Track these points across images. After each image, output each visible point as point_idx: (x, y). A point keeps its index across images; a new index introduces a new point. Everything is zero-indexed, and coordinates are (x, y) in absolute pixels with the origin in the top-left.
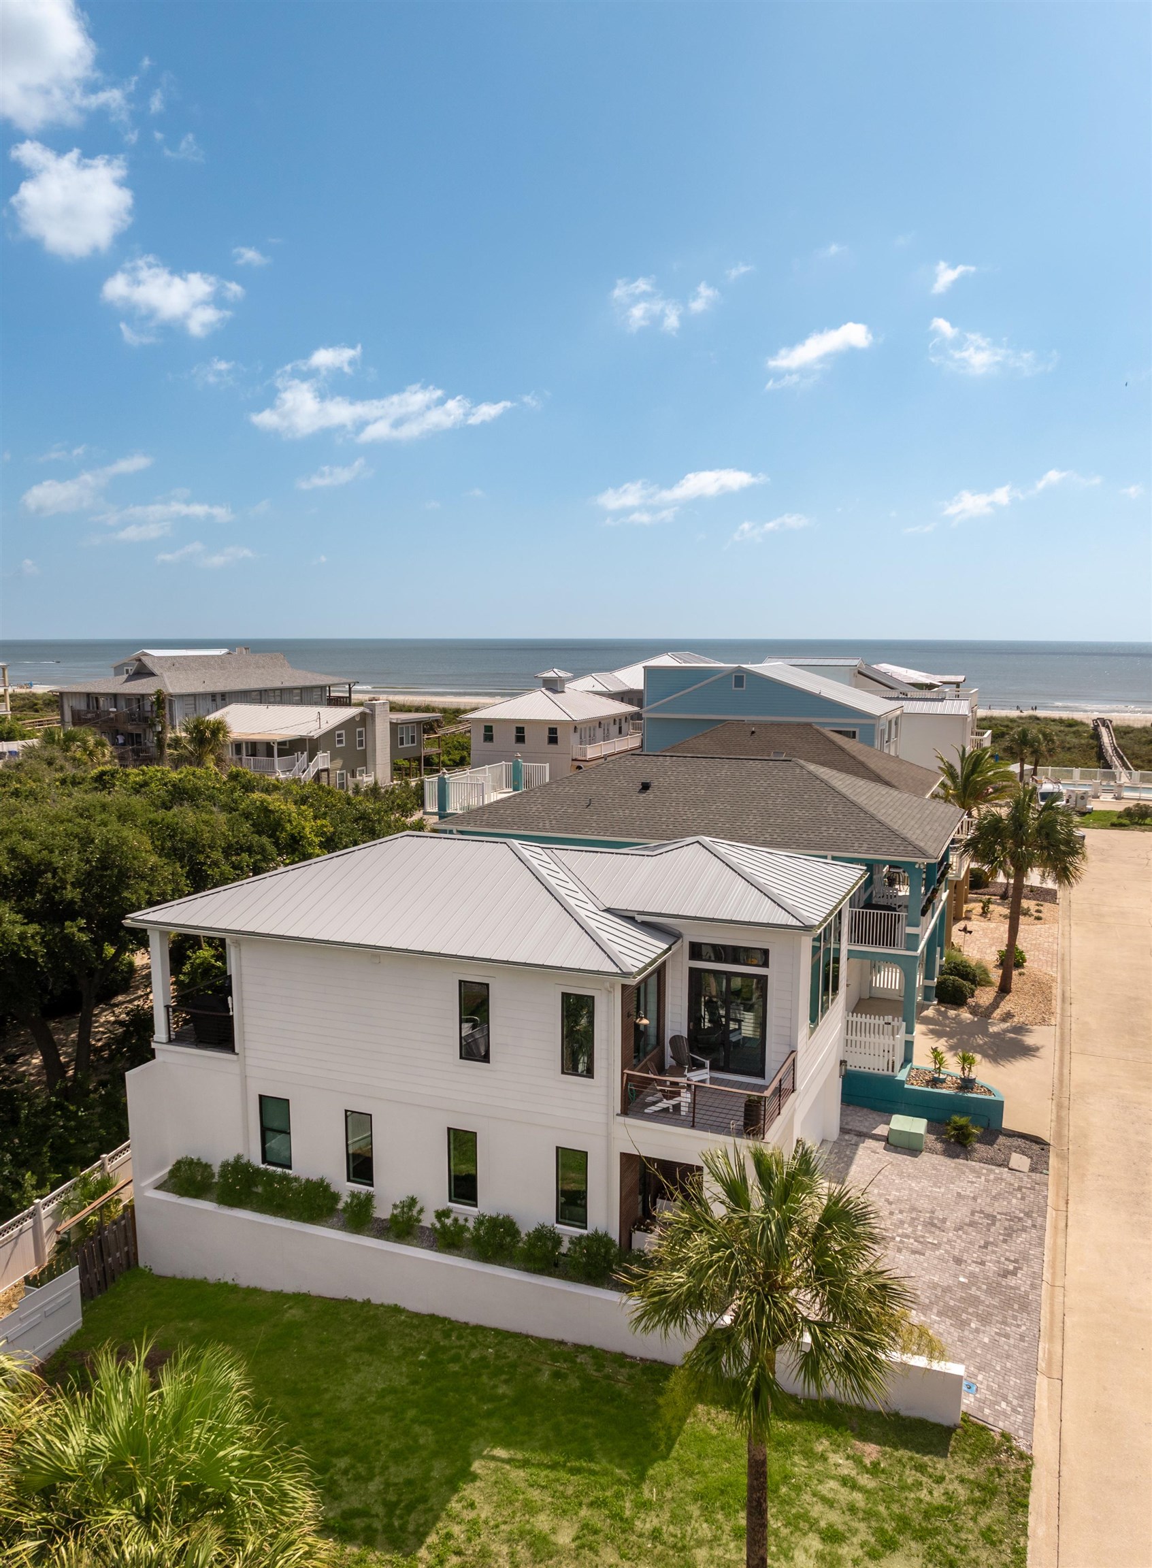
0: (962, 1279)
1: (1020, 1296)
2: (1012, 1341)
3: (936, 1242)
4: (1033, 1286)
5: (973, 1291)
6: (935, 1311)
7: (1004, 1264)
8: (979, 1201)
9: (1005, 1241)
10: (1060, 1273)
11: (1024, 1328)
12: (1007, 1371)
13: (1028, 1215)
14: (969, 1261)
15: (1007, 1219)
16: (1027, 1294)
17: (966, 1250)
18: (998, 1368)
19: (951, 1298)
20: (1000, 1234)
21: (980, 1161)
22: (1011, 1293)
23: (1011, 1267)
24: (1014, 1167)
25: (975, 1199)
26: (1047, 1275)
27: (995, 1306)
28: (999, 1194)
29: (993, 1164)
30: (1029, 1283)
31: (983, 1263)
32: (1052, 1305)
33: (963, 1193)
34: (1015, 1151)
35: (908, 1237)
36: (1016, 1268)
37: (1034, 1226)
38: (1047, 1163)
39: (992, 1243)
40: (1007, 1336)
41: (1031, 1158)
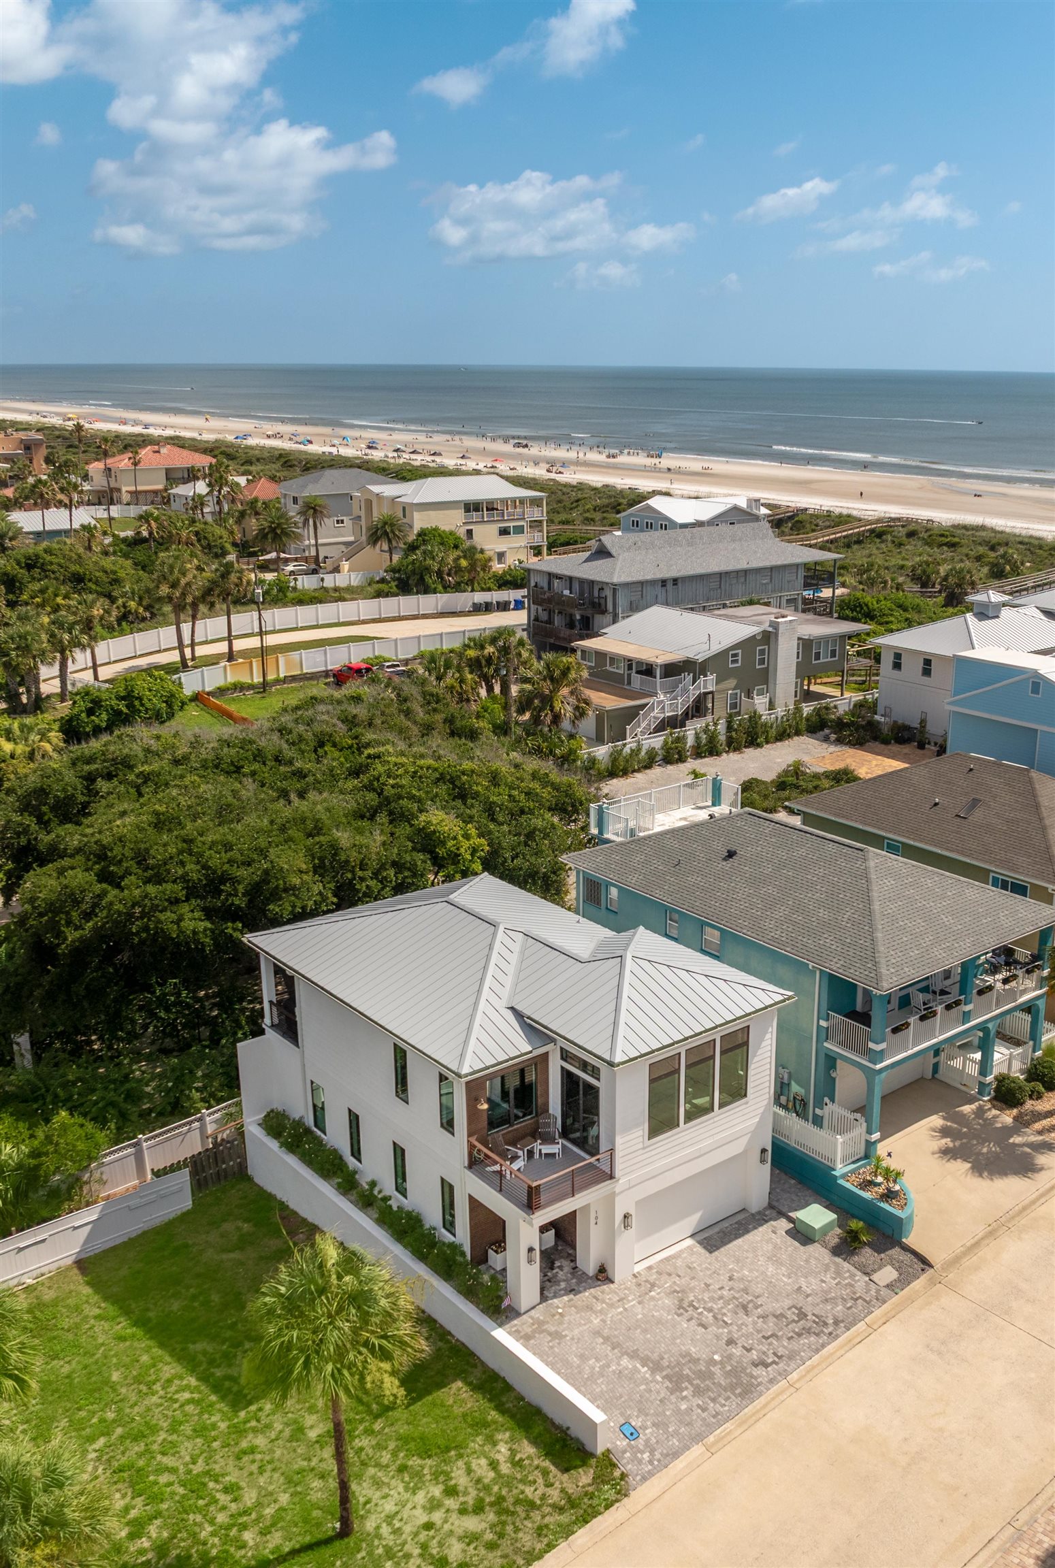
0: (716, 1357)
1: (752, 1385)
2: (705, 1415)
3: (729, 1322)
4: (772, 1381)
5: (716, 1370)
6: (664, 1373)
7: (767, 1356)
8: (810, 1298)
9: (790, 1338)
10: (808, 1378)
11: (726, 1408)
12: (676, 1432)
13: (836, 1323)
14: (740, 1345)
15: (814, 1322)
16: (760, 1384)
17: (747, 1336)
18: (670, 1430)
19: (690, 1369)
20: (793, 1331)
21: (853, 1265)
22: (745, 1380)
23: (770, 1361)
24: (875, 1280)
25: (808, 1296)
26: (794, 1376)
27: (720, 1385)
28: (833, 1298)
29: (861, 1271)
30: (771, 1376)
31: (748, 1350)
32: (773, 1399)
33: (804, 1288)
34: (892, 1265)
35: (710, 1310)
36: (774, 1362)
37: (830, 1334)
38: (909, 1283)
39: (777, 1336)
40: (704, 1410)
41: (900, 1274)
